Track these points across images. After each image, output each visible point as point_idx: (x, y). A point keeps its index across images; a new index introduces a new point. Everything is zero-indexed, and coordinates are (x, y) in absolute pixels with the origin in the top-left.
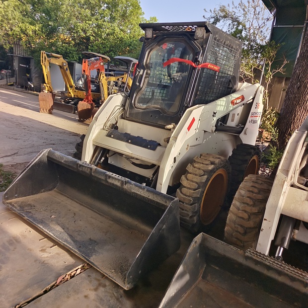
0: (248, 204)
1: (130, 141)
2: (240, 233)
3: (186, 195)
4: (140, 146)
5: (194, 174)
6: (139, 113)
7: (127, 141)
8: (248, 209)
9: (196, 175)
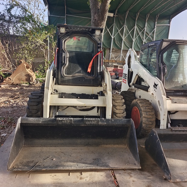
0: (149, 112)
1: (79, 97)
2: (150, 124)
3: (119, 117)
4: (88, 99)
5: (119, 106)
6: (70, 79)
7: (77, 98)
8: (151, 113)
9: (120, 106)
